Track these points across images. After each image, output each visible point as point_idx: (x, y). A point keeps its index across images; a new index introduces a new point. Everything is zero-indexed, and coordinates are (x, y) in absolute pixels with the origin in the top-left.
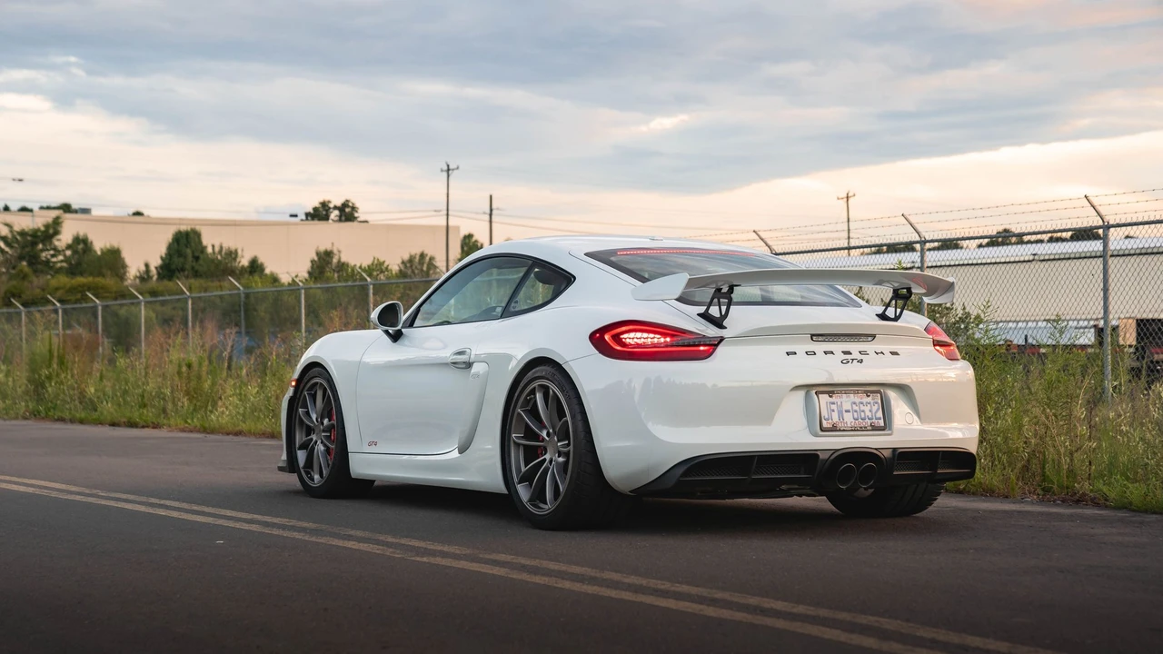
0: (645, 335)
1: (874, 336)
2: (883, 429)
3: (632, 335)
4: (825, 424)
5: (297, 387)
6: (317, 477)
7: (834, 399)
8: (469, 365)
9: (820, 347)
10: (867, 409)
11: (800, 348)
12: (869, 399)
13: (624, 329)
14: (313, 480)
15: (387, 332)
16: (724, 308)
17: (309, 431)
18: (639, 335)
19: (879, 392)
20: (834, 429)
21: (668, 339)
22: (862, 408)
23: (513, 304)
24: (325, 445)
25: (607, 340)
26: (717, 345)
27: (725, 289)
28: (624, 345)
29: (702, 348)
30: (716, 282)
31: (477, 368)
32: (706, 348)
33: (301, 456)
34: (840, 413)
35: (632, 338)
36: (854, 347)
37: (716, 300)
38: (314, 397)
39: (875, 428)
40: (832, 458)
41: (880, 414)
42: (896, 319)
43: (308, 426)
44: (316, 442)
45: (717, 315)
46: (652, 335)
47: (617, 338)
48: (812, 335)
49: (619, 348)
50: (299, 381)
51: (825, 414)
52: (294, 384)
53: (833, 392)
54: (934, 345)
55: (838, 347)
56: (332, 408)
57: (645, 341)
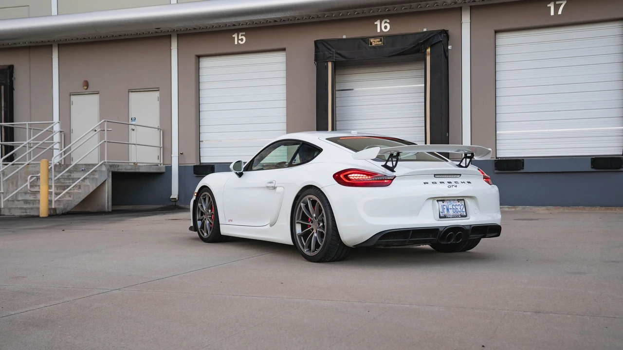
0: (359, 175)
1: (460, 175)
2: (466, 216)
3: (353, 175)
4: (441, 215)
5: (197, 196)
6: (205, 234)
7: (444, 204)
8: (275, 188)
9: (438, 180)
10: (459, 207)
11: (430, 181)
12: (459, 203)
13: (349, 172)
14: (203, 234)
15: (236, 173)
16: (394, 163)
17: (202, 214)
18: (356, 175)
19: (463, 200)
20: (445, 217)
21: (370, 177)
22: (457, 207)
23: (293, 161)
24: (209, 221)
25: (342, 178)
26: (392, 180)
27: (395, 154)
28: (349, 179)
29: (386, 181)
30: (390, 151)
31: (278, 189)
32: (388, 181)
33: (199, 223)
34: (448, 209)
35: (353, 176)
36: (452, 180)
37: (390, 159)
38: (205, 199)
39: (462, 216)
40: (445, 230)
41: (464, 210)
42: (466, 167)
43: (201, 211)
44: (205, 219)
45: (391, 166)
46: (362, 175)
47: (346, 177)
48: (435, 175)
49: (347, 181)
50: (198, 193)
51: (441, 210)
52: (196, 194)
53: (444, 200)
54: (484, 178)
55: (446, 180)
56: (213, 206)
57: (359, 178)
